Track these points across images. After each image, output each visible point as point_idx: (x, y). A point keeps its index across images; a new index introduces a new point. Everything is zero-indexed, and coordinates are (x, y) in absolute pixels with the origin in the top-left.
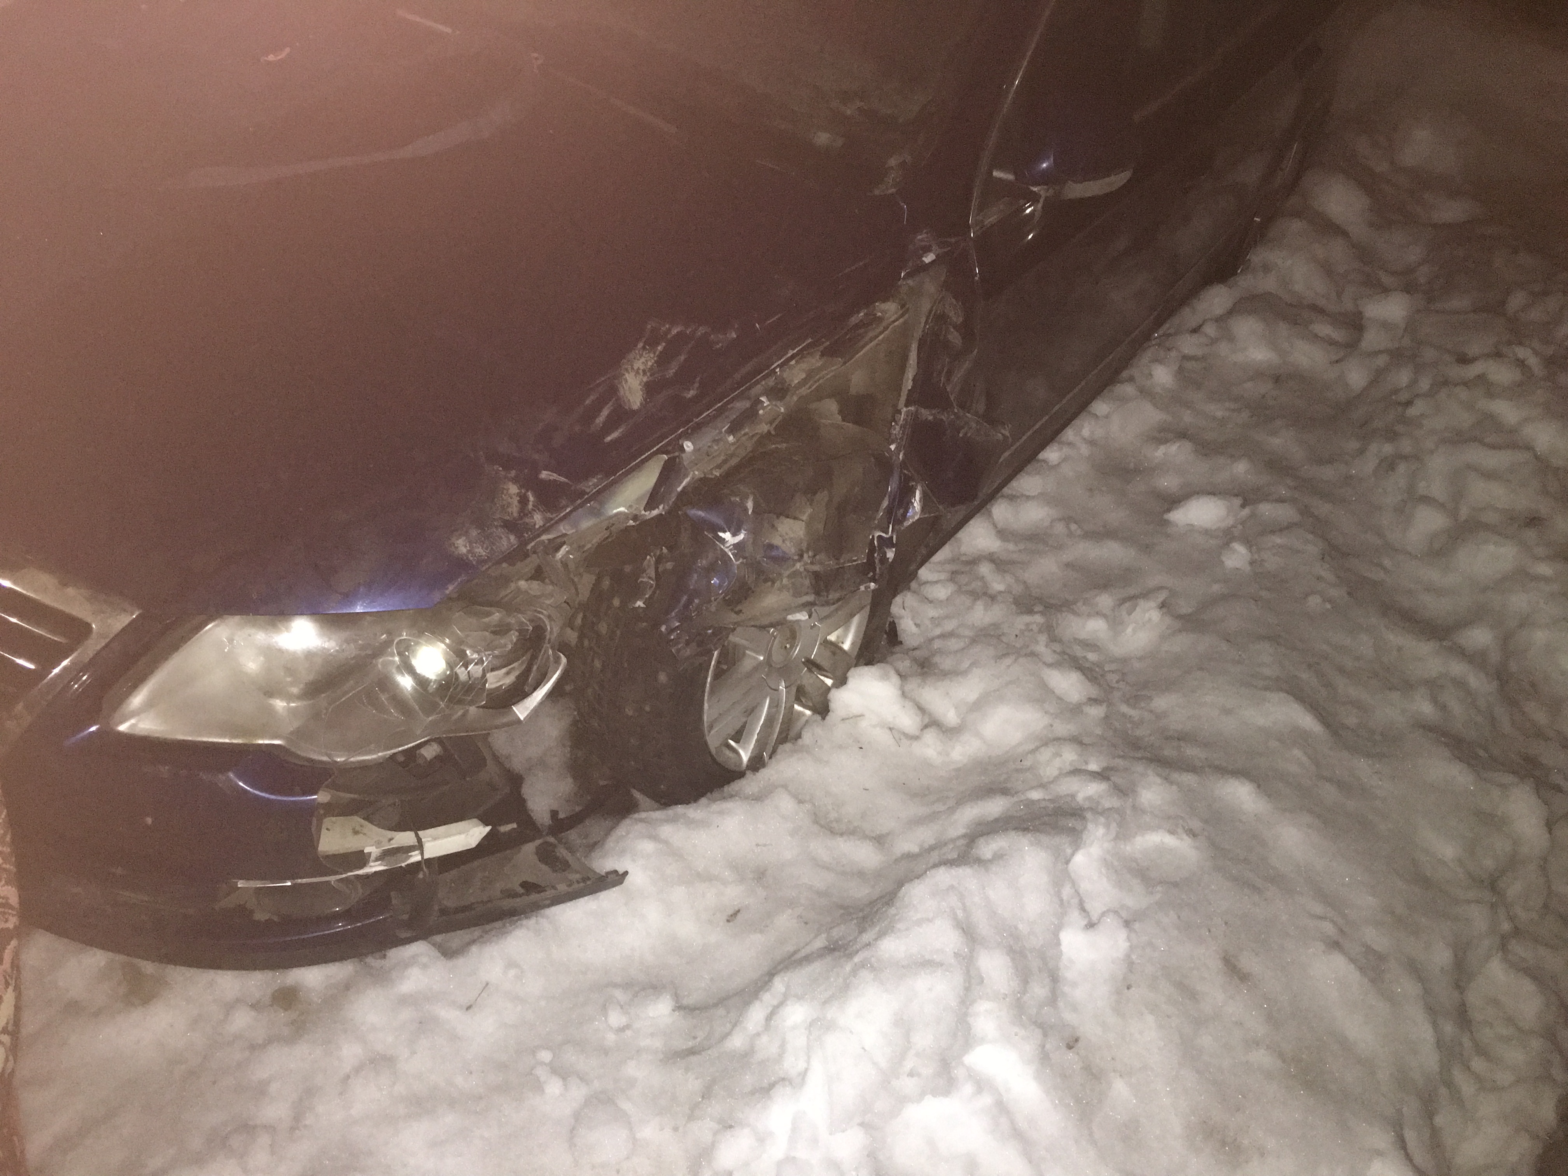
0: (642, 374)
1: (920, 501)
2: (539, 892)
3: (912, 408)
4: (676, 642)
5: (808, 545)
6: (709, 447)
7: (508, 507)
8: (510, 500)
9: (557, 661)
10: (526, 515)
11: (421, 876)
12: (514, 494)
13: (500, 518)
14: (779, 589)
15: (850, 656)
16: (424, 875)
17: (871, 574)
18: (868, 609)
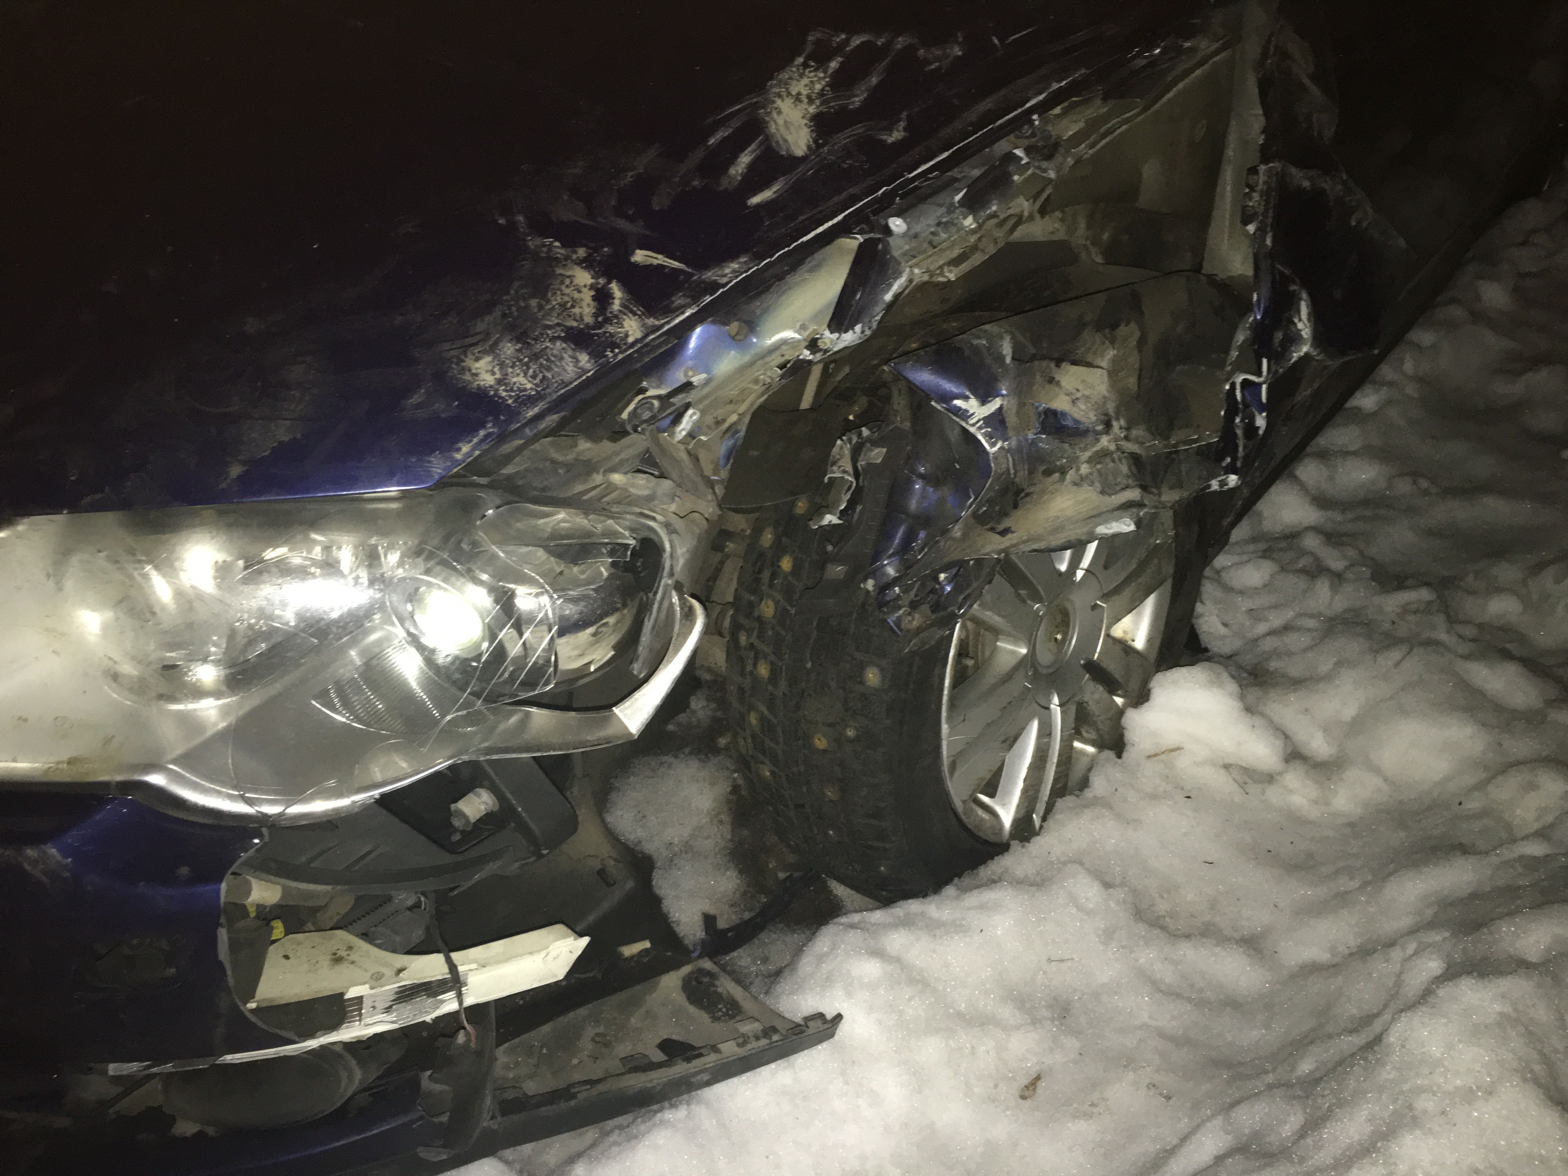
0: (806, 101)
1: (1309, 320)
2: (688, 1060)
3: (1275, 165)
4: (895, 605)
5: (1118, 407)
6: (933, 233)
7: (573, 306)
8: (576, 295)
9: (689, 615)
10: (608, 321)
11: (461, 1038)
12: (585, 286)
13: (558, 325)
14: (1076, 484)
15: (1146, 659)
16: (468, 1034)
17: (1229, 460)
18: (1168, 585)
